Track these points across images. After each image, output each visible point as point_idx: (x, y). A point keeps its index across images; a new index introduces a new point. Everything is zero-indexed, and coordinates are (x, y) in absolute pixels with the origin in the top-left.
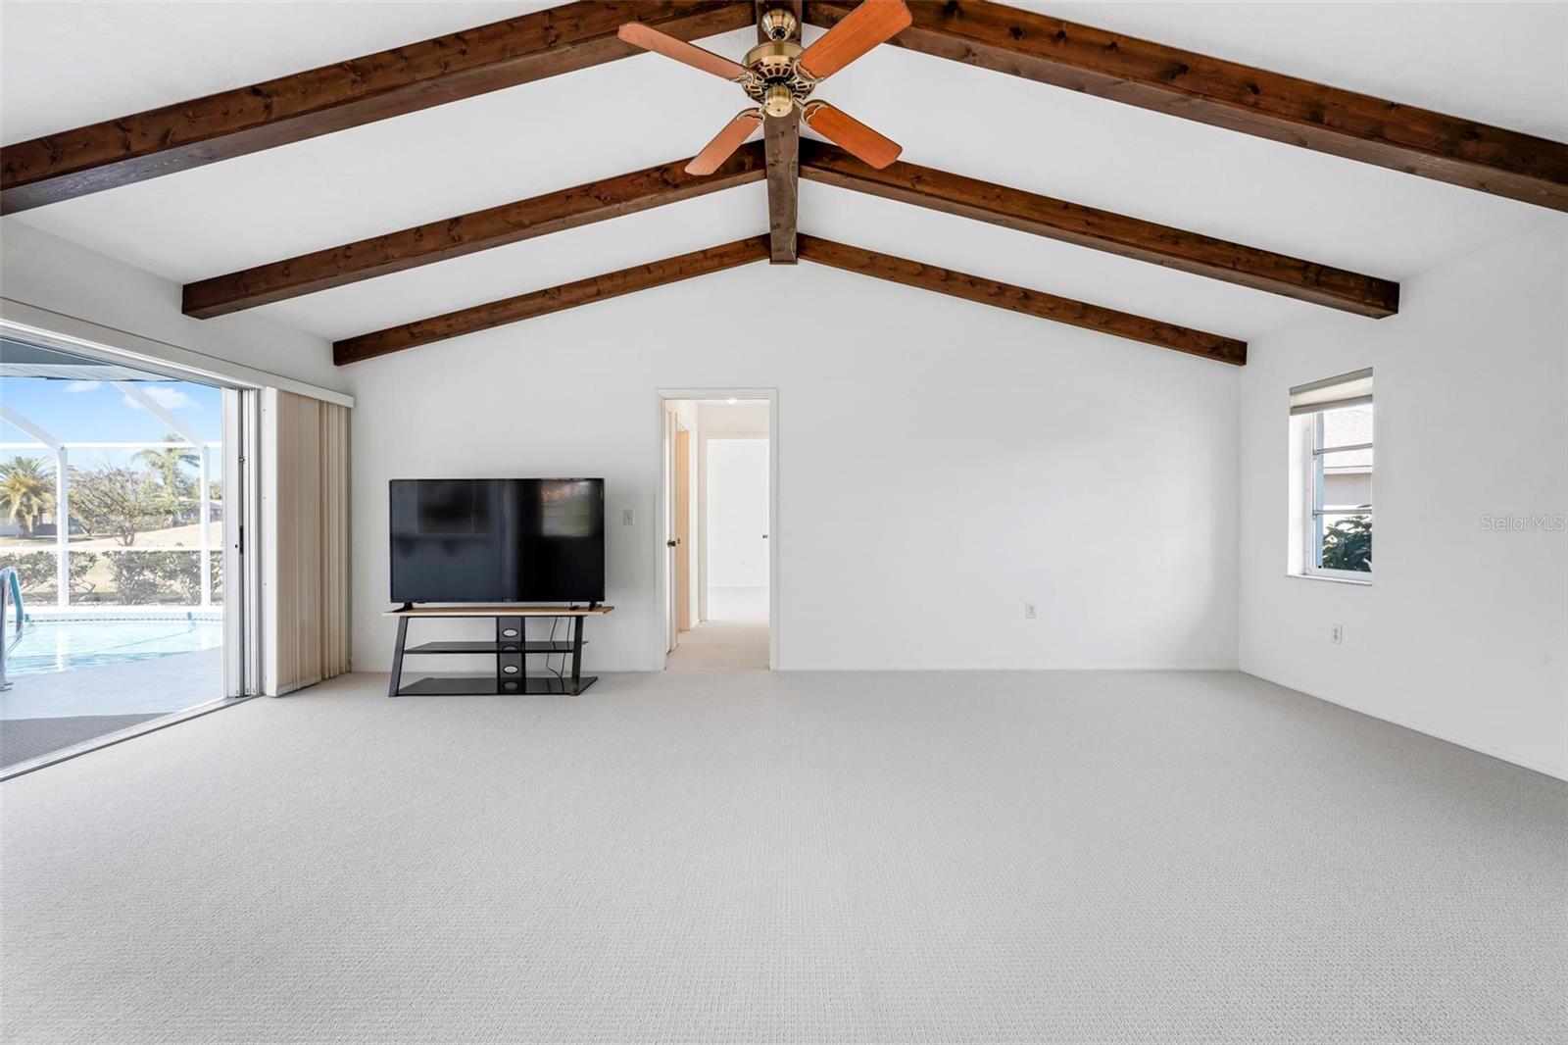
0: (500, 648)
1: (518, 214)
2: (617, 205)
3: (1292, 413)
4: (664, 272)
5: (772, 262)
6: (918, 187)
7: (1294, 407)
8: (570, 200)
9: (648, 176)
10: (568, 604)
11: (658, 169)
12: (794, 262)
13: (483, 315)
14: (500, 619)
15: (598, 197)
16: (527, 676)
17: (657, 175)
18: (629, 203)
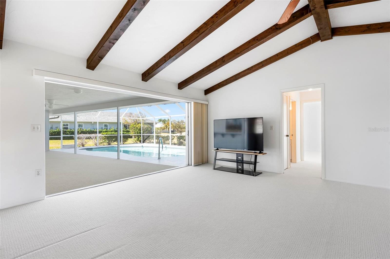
0: (237, 161)
1: (237, 51)
2: (263, 40)
4: (282, 55)
5: (321, 41)
8: (250, 43)
9: (271, 29)
10: (254, 151)
11: (274, 26)
12: (332, 38)
13: (234, 78)
14: (237, 154)
15: (257, 40)
16: (244, 169)
18: (266, 38)
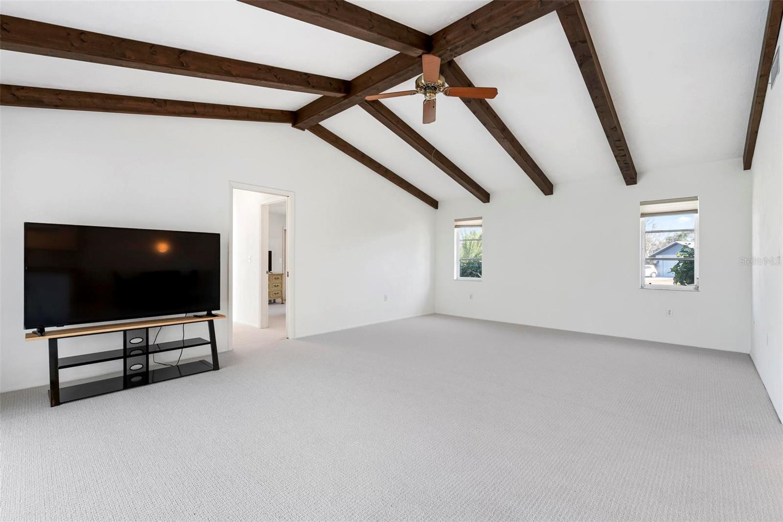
0: (126, 354)
3: (455, 227)
4: (235, 113)
5: (294, 125)
6: (398, 125)
7: (456, 226)
8: (260, 70)
9: (301, 75)
11: (306, 74)
14: (127, 332)
15: (276, 77)
16: (150, 369)
17: (304, 77)
18: (291, 86)
